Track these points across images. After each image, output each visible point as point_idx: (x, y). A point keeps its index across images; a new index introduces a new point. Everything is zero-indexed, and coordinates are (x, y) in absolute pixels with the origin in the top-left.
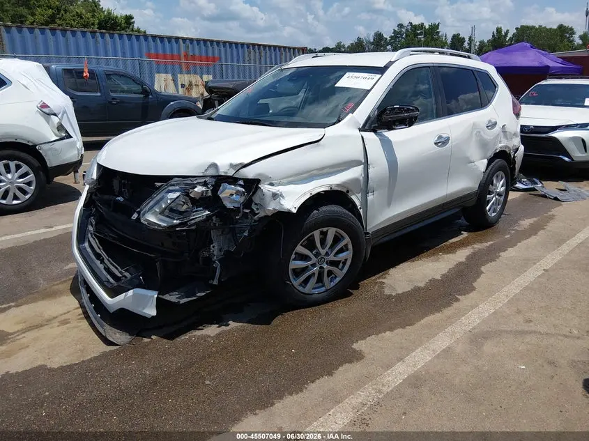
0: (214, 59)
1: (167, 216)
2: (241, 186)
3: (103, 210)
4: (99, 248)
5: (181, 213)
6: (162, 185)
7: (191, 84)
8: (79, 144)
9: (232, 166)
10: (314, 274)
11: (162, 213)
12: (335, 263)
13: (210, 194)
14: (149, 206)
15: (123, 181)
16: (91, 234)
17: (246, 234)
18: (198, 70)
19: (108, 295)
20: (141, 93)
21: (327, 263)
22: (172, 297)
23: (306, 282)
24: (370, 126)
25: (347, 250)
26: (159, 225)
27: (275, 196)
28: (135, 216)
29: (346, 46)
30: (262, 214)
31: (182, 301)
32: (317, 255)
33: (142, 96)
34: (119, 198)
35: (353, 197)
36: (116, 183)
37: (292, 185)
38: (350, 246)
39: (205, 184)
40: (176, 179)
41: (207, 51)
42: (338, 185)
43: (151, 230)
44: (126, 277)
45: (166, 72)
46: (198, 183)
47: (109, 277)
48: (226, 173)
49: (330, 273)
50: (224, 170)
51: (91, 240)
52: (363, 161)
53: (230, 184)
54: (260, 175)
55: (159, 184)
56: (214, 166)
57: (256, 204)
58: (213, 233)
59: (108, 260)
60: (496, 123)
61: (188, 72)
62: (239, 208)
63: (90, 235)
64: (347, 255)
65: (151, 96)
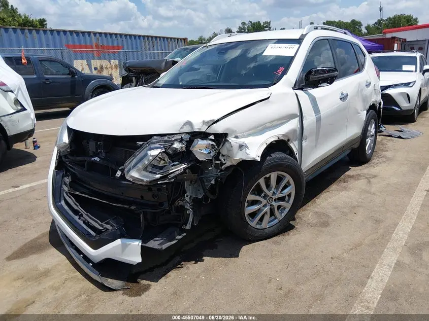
0: (118, 48)
1: (150, 172)
2: (211, 140)
3: (77, 170)
4: (76, 204)
5: (161, 168)
6: (143, 143)
7: (102, 67)
8: (33, 116)
9: (204, 123)
10: (266, 213)
11: (145, 169)
12: (282, 199)
13: (184, 149)
14: (133, 163)
15: (99, 143)
16: (66, 193)
17: (213, 182)
18: (107, 57)
19: (91, 247)
20: (69, 74)
21: (275, 200)
22: (154, 244)
23: (261, 220)
24: (299, 85)
25: (290, 185)
26: (142, 181)
27: (241, 147)
28: (119, 174)
29: (206, 39)
30: (228, 164)
31: (164, 247)
32: (265, 197)
33: (70, 76)
34: (95, 159)
35: (292, 145)
36: (92, 146)
37: (251, 137)
38: (292, 182)
39: (181, 140)
40: (155, 137)
41: (113, 42)
42: (284, 135)
43: (135, 185)
44: (107, 229)
45: (82, 58)
46: (176, 140)
47: (90, 230)
48: (200, 129)
49: (279, 207)
50: (198, 127)
51: (67, 198)
52: (298, 114)
53: (203, 139)
54: (228, 129)
55: (141, 143)
56: (189, 123)
57: (223, 156)
58: (186, 184)
59: (87, 215)
60: (370, 83)
61: (99, 59)
62: (212, 160)
63: (65, 195)
64: (291, 189)
65: (76, 77)
